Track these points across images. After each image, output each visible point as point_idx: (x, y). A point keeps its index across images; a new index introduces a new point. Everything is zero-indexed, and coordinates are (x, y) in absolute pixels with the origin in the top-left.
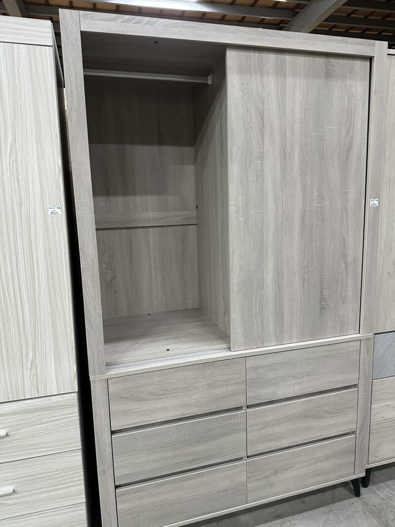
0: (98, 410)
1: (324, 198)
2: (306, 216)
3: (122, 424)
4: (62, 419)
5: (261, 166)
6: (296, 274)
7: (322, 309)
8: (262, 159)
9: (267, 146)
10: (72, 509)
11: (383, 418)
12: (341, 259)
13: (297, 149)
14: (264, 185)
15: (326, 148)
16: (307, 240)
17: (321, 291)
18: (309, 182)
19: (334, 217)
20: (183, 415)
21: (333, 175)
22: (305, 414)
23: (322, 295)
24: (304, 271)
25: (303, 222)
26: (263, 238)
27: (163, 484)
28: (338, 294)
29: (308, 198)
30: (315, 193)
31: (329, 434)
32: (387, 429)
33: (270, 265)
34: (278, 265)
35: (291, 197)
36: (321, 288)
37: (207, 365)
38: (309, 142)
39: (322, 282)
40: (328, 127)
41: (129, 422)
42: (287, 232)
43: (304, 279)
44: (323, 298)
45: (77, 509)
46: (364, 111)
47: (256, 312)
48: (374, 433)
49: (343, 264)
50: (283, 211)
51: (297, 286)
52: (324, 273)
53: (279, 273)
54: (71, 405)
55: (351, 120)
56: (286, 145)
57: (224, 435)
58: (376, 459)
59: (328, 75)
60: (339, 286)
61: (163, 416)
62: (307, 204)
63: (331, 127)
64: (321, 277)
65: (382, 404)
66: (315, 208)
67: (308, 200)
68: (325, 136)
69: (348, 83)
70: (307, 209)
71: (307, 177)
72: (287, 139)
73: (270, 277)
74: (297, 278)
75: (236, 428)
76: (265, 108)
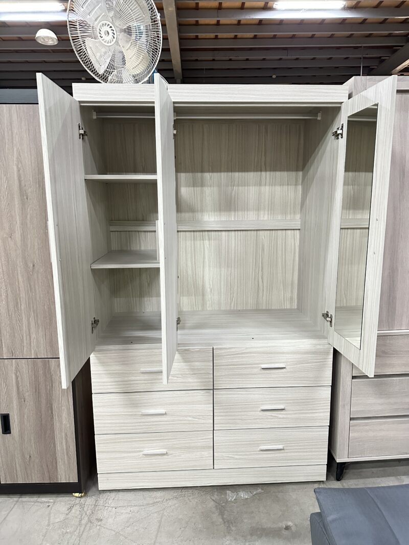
45: (323, 430)
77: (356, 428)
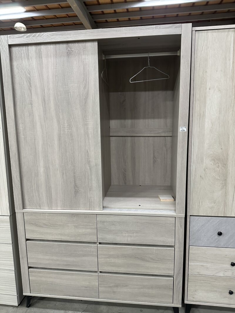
0: (19, 227)
1: (72, 127)
2: (61, 137)
3: (31, 236)
4: (3, 227)
5: (32, 108)
6: (57, 170)
7: (76, 192)
8: (31, 104)
9: (34, 97)
10: (9, 272)
11: (198, 273)
12: (87, 163)
13: (52, 98)
14: (34, 118)
15: (71, 97)
16: (63, 151)
17: (75, 182)
18: (61, 117)
19: (79, 138)
20: (61, 239)
21: (77, 113)
22: (136, 256)
23: (75, 184)
24: (63, 169)
25: (59, 140)
26: (36, 148)
27: (52, 273)
28: (86, 184)
29: (61, 127)
30: (66, 124)
31: (153, 273)
32: (202, 281)
33: (42, 163)
34: (46, 163)
35: (51, 126)
36: (75, 179)
37: (74, 215)
38: (59, 94)
39: (74, 176)
40: (71, 85)
41: (34, 236)
42: (50, 145)
43: (63, 173)
44: (76, 186)
45: (11, 272)
46: (95, 74)
47: (35, 189)
48: (191, 281)
49: (88, 167)
50: (46, 133)
51: (59, 177)
52: (75, 171)
53: (47, 169)
54: (7, 222)
55: (86, 80)
56: (45, 96)
57: (84, 255)
58: (194, 299)
59: (69, 54)
60: (86, 179)
61: (51, 237)
62: (62, 130)
63: (73, 85)
64: (74, 173)
65: (197, 264)
66: (66, 133)
67: (61, 128)
68: (70, 90)
69: (83, 57)
70: (62, 133)
71: (60, 114)
72: (45, 93)
73: (42, 170)
74: (58, 172)
75: (91, 253)
76: (31, 76)
77: (33, 274)
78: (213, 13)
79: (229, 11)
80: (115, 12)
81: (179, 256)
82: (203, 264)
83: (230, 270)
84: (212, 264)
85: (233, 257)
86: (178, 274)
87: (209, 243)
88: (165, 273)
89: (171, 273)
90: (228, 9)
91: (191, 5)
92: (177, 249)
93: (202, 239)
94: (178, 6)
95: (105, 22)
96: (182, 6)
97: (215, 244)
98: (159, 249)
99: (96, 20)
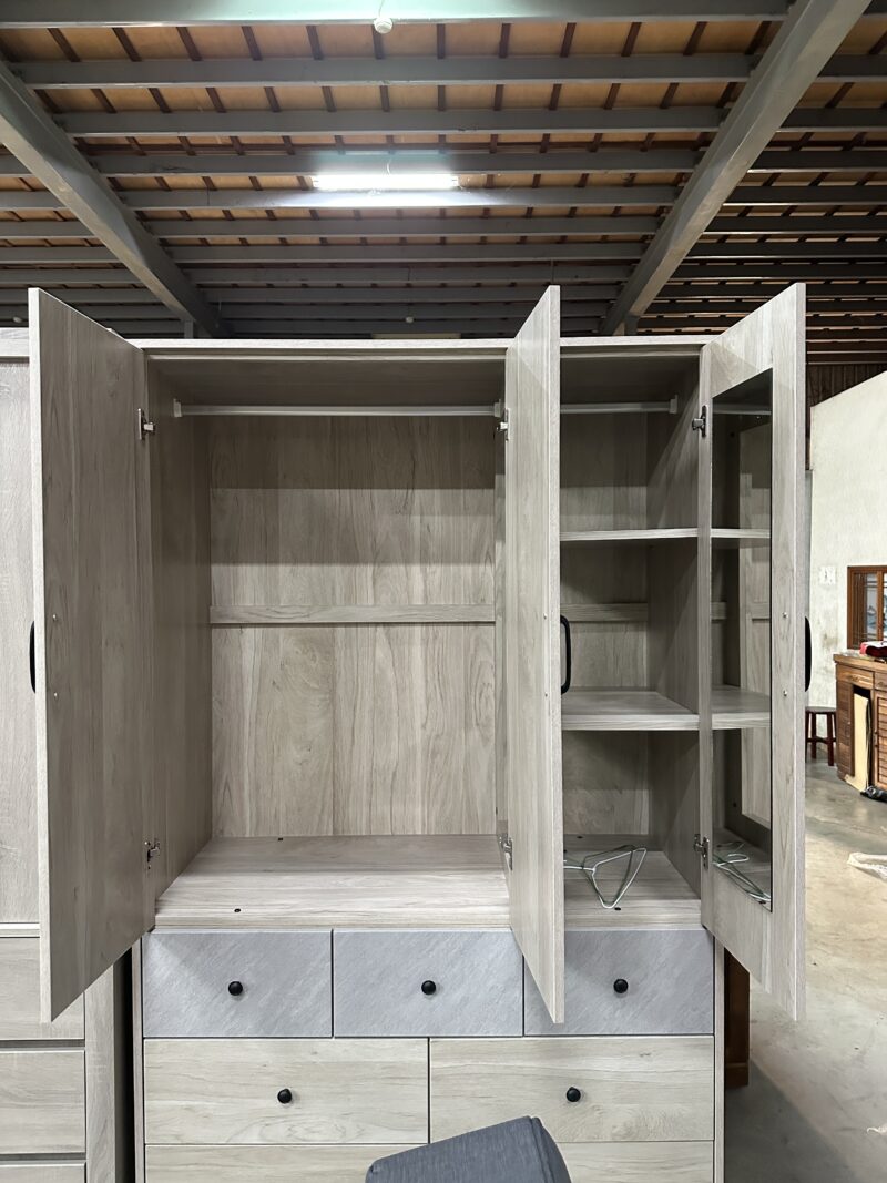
48: (155, 1171)
78: (558, 243)
79: (605, 240)
80: (228, 216)
81: (100, 1076)
82: (191, 1103)
83: (281, 1120)
84: (222, 1100)
85: (287, 1070)
86: (99, 1146)
87: (207, 1025)
88: (52, 1147)
89: (75, 1143)
90: (600, 234)
91: (481, 213)
92: (92, 1052)
93: (183, 1011)
94: (438, 214)
95: (198, 245)
96: (448, 214)
97: (227, 1029)
98: (33, 1056)
99: (166, 237)
